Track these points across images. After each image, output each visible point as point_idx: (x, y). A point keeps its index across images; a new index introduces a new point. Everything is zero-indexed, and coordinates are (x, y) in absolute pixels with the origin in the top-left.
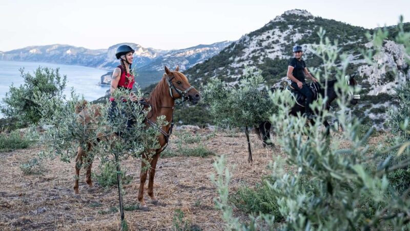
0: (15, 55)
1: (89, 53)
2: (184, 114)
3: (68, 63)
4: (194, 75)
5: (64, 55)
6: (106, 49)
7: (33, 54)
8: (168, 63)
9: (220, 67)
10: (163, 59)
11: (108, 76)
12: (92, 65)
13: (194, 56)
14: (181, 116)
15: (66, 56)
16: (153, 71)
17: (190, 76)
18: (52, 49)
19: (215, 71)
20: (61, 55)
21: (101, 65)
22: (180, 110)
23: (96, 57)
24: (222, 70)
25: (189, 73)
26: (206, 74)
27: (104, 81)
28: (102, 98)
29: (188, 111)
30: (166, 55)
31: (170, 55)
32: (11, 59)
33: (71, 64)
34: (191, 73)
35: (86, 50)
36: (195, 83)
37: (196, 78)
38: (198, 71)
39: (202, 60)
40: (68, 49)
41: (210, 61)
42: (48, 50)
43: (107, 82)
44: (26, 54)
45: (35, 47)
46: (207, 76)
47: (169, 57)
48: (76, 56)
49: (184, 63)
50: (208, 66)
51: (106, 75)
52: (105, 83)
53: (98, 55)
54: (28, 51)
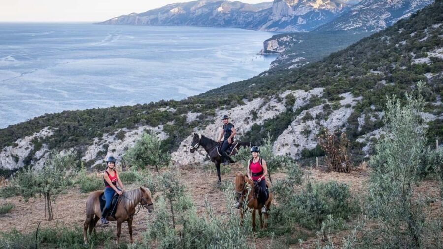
0: (152, 17)
1: (247, 9)
2: (379, 96)
3: (219, 25)
4: (393, 37)
5: (214, 14)
6: (271, 3)
7: (174, 15)
8: (360, 18)
9: (435, 23)
10: (352, 12)
11: (274, 41)
12: (251, 26)
13: (400, 6)
14: (373, 98)
15: (216, 16)
16: (337, 31)
17: (389, 38)
18: (199, 6)
19: (426, 30)
20: (210, 14)
21: (264, 26)
22: (372, 90)
23: (257, 15)
24: (437, 29)
25: (387, 35)
26: (413, 35)
27: (269, 49)
28: (265, 72)
29: (384, 90)
30: (357, 5)
31: (362, 6)
32: (147, 22)
33: (224, 27)
34: (390, 35)
35: (243, 5)
36: (396, 49)
37: (397, 42)
38: (400, 32)
39: (412, 11)
40: (220, 6)
41: (420, 15)
42: (193, 8)
43: (272, 50)
44: (166, 15)
45: (177, 5)
46: (414, 37)
47: (361, 8)
48: (230, 15)
49: (384, 16)
50: (416, 22)
51: (270, 40)
52: (269, 52)
53: (259, 12)
54: (168, 11)
